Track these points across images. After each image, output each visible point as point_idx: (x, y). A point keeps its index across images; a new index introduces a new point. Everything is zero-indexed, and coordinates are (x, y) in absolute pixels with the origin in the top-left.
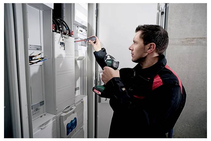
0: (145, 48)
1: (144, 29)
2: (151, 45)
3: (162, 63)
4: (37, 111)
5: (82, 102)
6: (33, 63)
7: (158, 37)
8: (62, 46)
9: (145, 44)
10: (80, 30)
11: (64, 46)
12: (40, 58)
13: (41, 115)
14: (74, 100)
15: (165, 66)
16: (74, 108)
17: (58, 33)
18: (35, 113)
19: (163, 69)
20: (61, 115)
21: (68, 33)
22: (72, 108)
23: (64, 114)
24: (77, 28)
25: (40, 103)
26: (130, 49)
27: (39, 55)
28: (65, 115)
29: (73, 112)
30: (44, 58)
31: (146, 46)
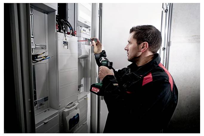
0: (138, 47)
1: (137, 29)
2: (144, 44)
3: (156, 62)
4: (42, 106)
5: (85, 99)
6: (37, 61)
7: (151, 35)
8: (66, 45)
9: (139, 43)
10: (84, 30)
11: (67, 45)
12: (44, 57)
13: (45, 110)
14: (77, 97)
15: (158, 64)
16: (77, 104)
17: (61, 32)
18: (40, 108)
19: (156, 67)
20: (64, 111)
21: (71, 33)
22: (75, 104)
23: (66, 110)
24: (80, 28)
25: (45, 98)
26: (126, 50)
27: (43, 53)
28: (68, 111)
29: (76, 109)
30: (47, 56)
31: (140, 45)
